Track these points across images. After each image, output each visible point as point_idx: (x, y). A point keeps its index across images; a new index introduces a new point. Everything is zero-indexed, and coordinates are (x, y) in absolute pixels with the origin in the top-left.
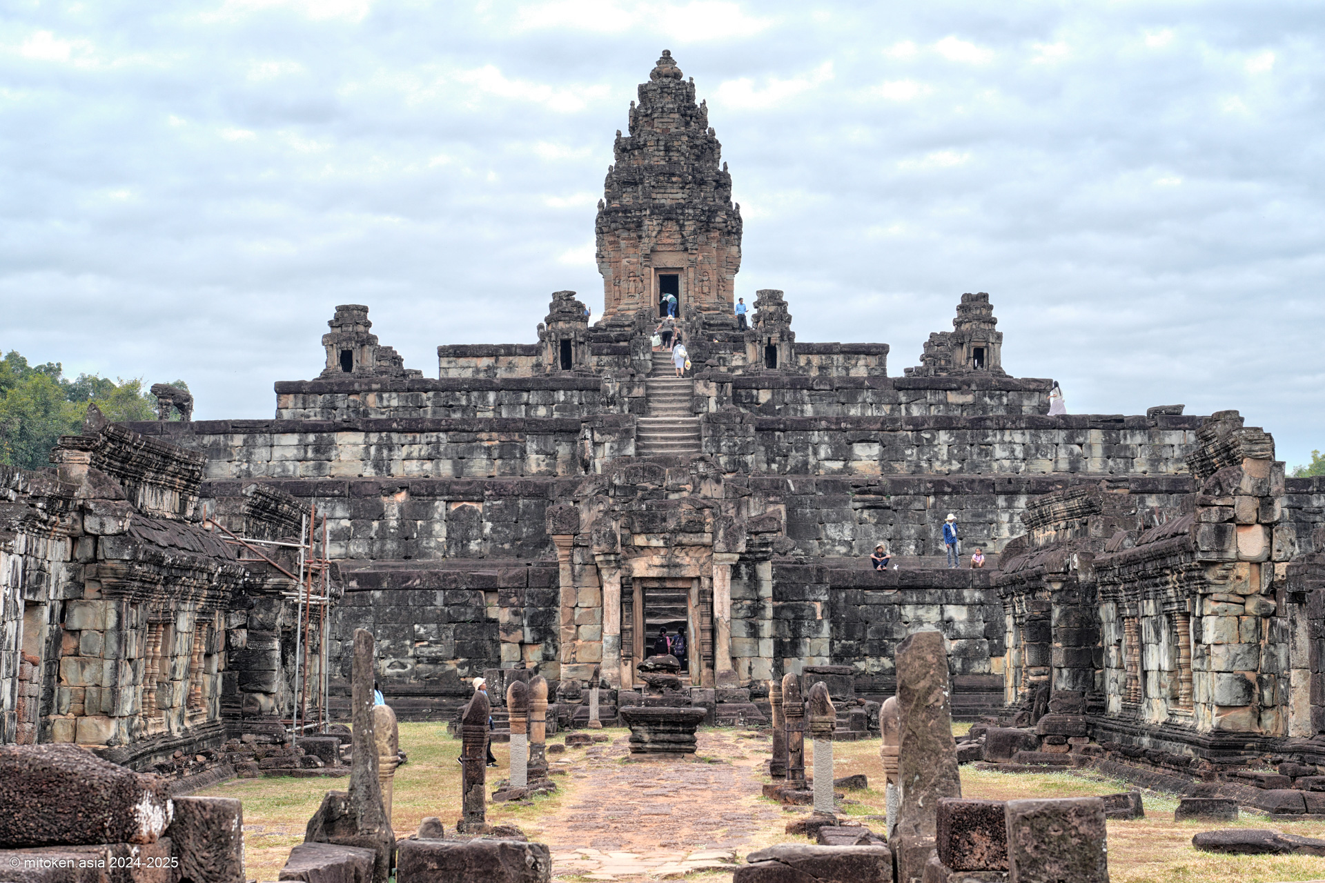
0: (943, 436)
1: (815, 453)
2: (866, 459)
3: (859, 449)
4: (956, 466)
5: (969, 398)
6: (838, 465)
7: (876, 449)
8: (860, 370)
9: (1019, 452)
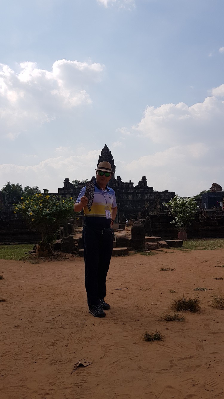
0: (139, 194)
1: (124, 196)
2: (130, 197)
3: (129, 196)
4: (141, 198)
5: (143, 189)
6: (127, 198)
7: (131, 196)
8: (130, 186)
9: (148, 196)
